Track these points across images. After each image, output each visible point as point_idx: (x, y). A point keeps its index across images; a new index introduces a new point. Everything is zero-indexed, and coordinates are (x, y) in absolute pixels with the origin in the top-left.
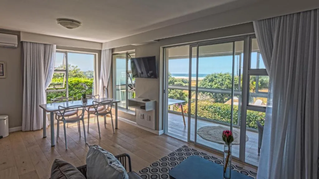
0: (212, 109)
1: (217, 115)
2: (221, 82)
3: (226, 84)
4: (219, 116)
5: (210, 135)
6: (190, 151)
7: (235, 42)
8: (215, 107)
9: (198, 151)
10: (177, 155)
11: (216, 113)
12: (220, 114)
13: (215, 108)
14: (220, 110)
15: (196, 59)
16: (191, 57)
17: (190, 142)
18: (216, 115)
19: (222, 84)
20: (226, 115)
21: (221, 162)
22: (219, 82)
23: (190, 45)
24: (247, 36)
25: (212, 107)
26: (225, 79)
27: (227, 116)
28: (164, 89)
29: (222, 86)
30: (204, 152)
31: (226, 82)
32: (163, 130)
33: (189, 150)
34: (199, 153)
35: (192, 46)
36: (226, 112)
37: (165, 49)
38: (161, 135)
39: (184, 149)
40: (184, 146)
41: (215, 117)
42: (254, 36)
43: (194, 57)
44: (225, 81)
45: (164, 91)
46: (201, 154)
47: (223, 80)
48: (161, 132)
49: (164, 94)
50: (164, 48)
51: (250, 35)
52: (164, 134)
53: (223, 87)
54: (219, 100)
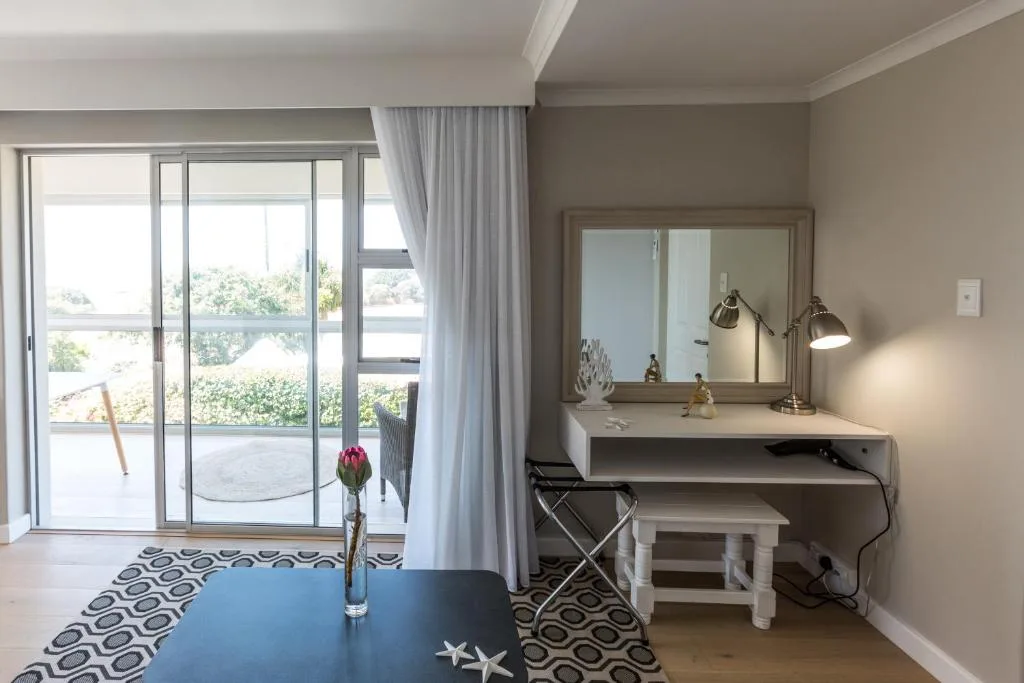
0: (203, 389)
1: (219, 408)
2: (218, 293)
3: (233, 298)
4: (230, 410)
5: (230, 480)
6: (176, 562)
7: (318, 162)
8: (212, 380)
9: (204, 550)
10: (125, 595)
11: (217, 400)
12: (229, 403)
13: (210, 383)
14: (231, 390)
15: (179, 209)
16: (156, 199)
17: (166, 527)
18: (216, 407)
19: (220, 302)
20: (252, 404)
21: (293, 560)
22: (210, 294)
23: (153, 156)
24: (351, 148)
25: (202, 384)
26: (229, 283)
27: (254, 405)
28: (29, 333)
29: (222, 307)
30: (229, 546)
31: (234, 294)
32: (28, 515)
33: (171, 560)
34: (213, 558)
35: (159, 158)
36: (252, 393)
37: (25, 158)
38: (19, 540)
39: (147, 563)
40: (145, 552)
41: (213, 417)
42: (374, 152)
43: (173, 202)
44: (230, 289)
45: (28, 343)
46: (219, 559)
47: (223, 287)
48: (18, 525)
49: (29, 354)
50: (19, 152)
51: (360, 147)
52: (37, 531)
53: (225, 311)
54: (212, 355)
